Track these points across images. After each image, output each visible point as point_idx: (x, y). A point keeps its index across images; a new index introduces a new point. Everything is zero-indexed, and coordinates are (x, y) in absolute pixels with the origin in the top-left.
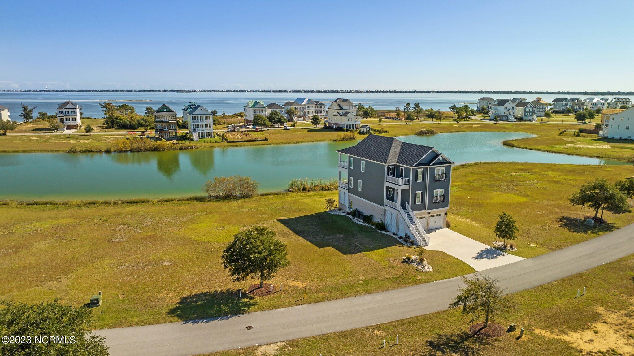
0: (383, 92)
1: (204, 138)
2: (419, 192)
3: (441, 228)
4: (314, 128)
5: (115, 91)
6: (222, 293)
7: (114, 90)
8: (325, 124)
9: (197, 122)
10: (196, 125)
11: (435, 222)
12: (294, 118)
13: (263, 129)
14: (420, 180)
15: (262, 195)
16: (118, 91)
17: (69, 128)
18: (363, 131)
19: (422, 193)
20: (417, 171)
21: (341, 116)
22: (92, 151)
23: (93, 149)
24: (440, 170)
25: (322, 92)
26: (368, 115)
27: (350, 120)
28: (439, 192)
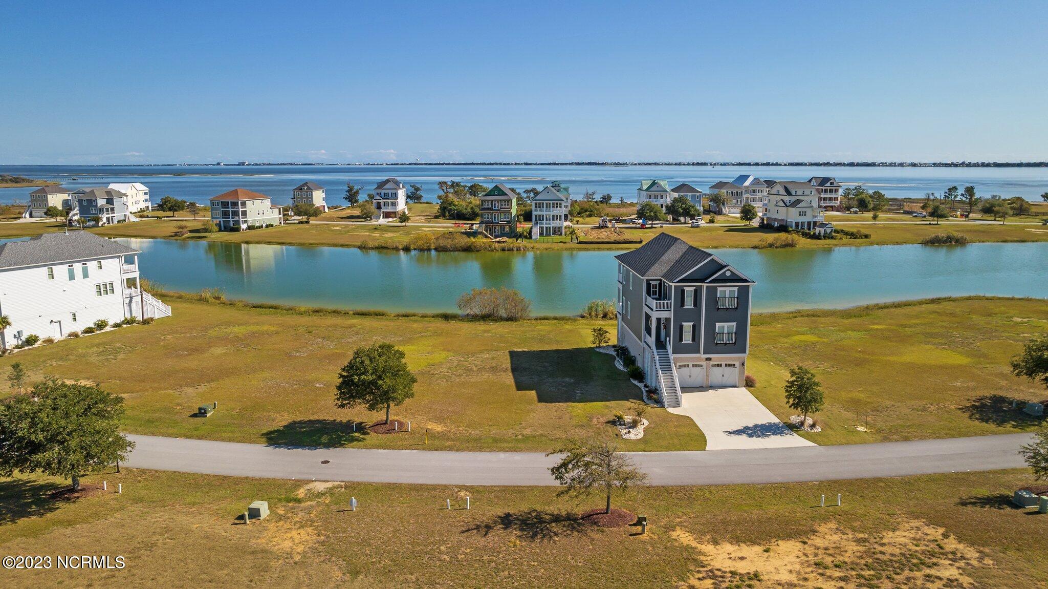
0: (969, 165)
1: (550, 235)
2: (688, 326)
3: (735, 386)
4: (745, 226)
5: (508, 164)
6: (341, 423)
7: (506, 162)
8: (763, 219)
9: (541, 211)
10: (540, 216)
11: (723, 376)
12: (725, 208)
13: (653, 226)
14: (689, 304)
15: (536, 319)
16: (512, 164)
17: (387, 215)
18: (820, 233)
19: (694, 326)
20: (683, 291)
21: (786, 206)
22: (387, 248)
23: (389, 245)
24: (727, 292)
25: (844, 165)
26: (866, 207)
27: (803, 214)
28: (726, 327)
